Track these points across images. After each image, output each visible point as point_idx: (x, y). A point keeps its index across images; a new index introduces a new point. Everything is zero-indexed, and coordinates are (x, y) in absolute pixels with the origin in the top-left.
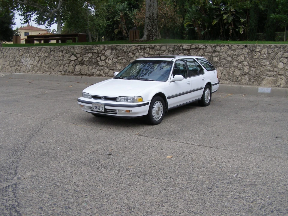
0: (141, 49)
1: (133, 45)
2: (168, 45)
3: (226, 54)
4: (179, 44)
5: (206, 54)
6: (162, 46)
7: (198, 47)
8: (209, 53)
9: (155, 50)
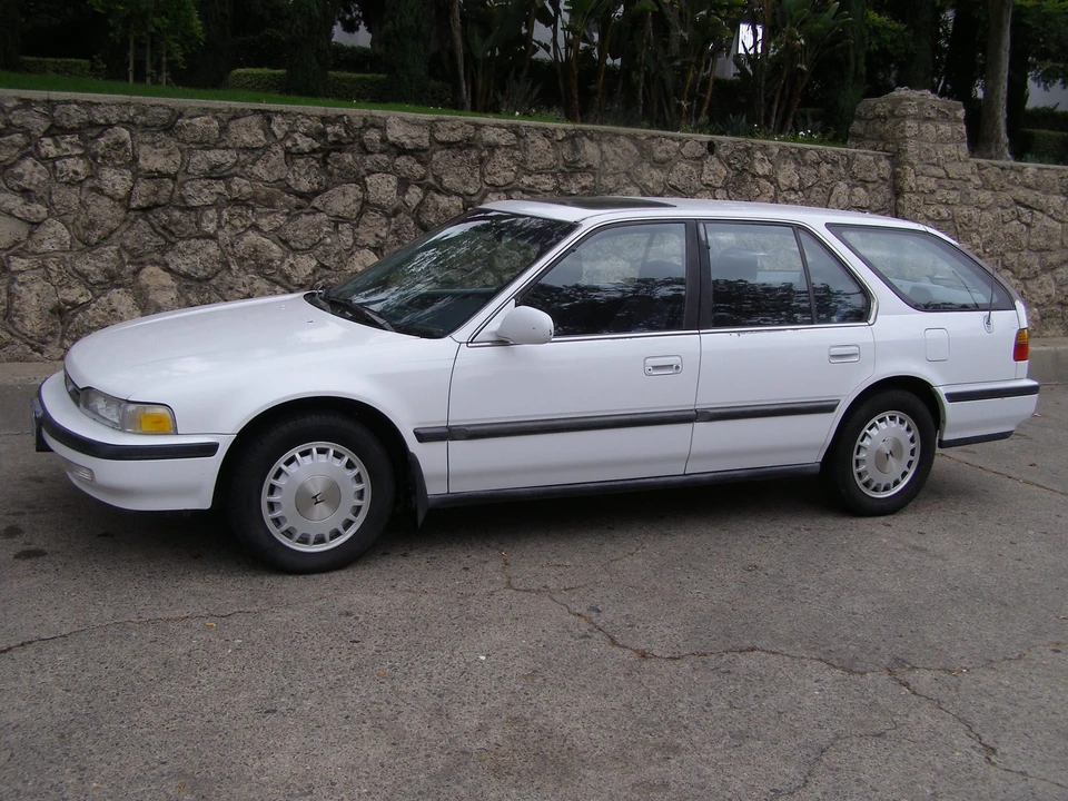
2: (282, 113)
3: (636, 185)
4: (356, 112)
5: (527, 180)
6: (236, 115)
7: (481, 138)
8: (546, 174)
9: (184, 141)
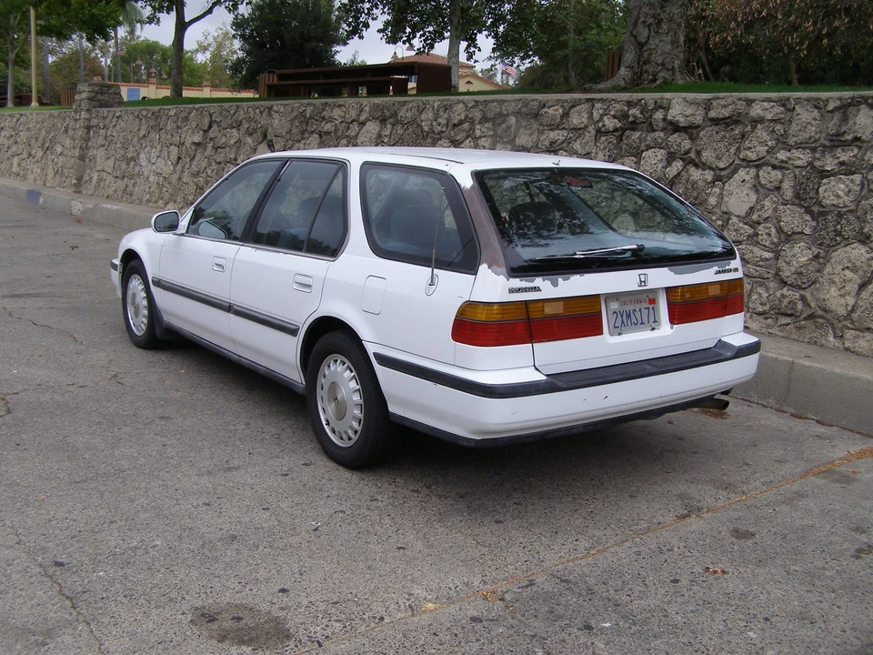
0: (484, 119)
1: (459, 102)
4: (650, 98)
6: (574, 104)
7: (747, 114)
8: (804, 149)
9: (542, 125)
